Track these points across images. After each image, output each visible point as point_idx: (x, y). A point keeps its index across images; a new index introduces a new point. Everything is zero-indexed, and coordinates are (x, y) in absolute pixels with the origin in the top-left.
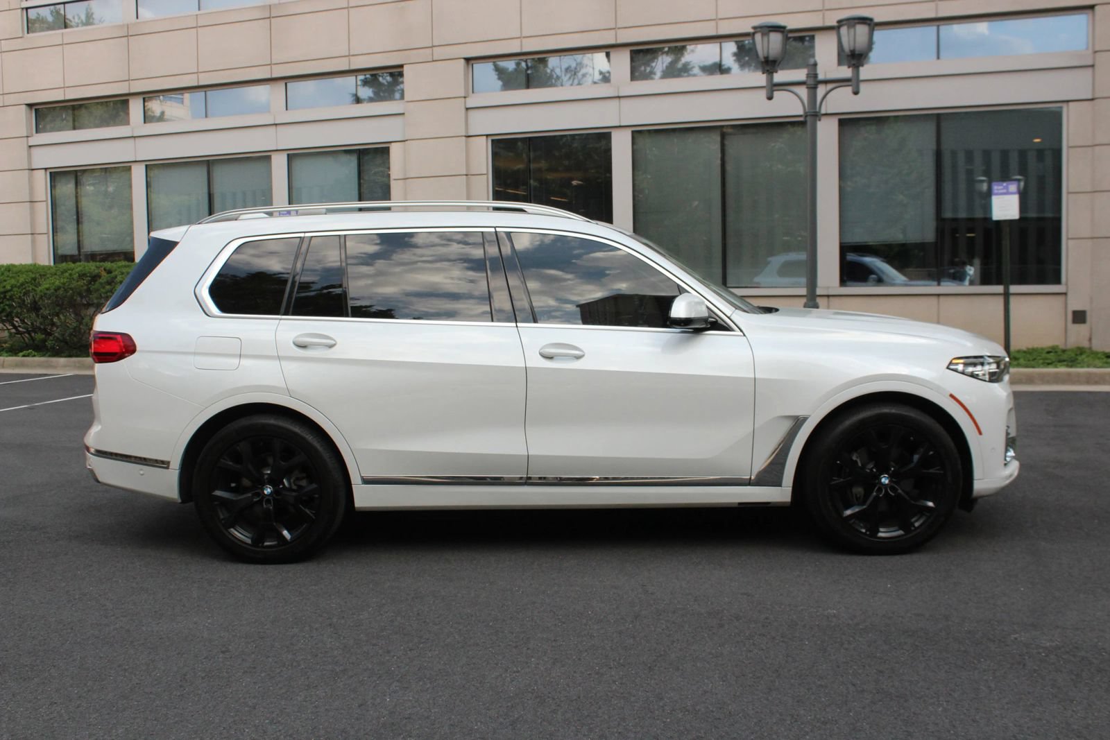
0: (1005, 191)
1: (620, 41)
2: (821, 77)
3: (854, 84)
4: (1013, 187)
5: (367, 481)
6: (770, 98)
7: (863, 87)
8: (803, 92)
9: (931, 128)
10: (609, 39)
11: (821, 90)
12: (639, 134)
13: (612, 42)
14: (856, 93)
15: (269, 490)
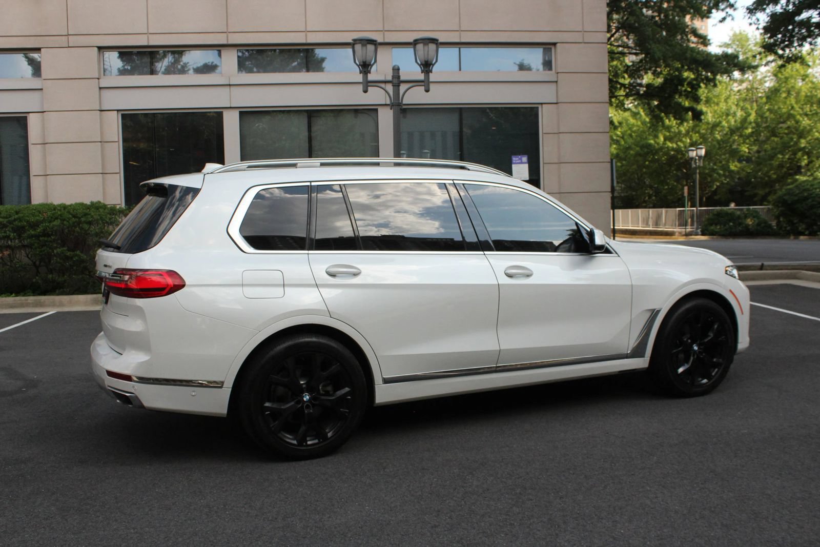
0: (520, 161)
1: (230, 42)
2: (402, 78)
3: (426, 84)
4: (525, 159)
5: (386, 381)
6: (365, 91)
7: (432, 86)
8: (390, 88)
9: (455, 117)
10: (220, 39)
11: (403, 88)
12: (247, 115)
13: (225, 42)
14: (427, 91)
15: (308, 397)
